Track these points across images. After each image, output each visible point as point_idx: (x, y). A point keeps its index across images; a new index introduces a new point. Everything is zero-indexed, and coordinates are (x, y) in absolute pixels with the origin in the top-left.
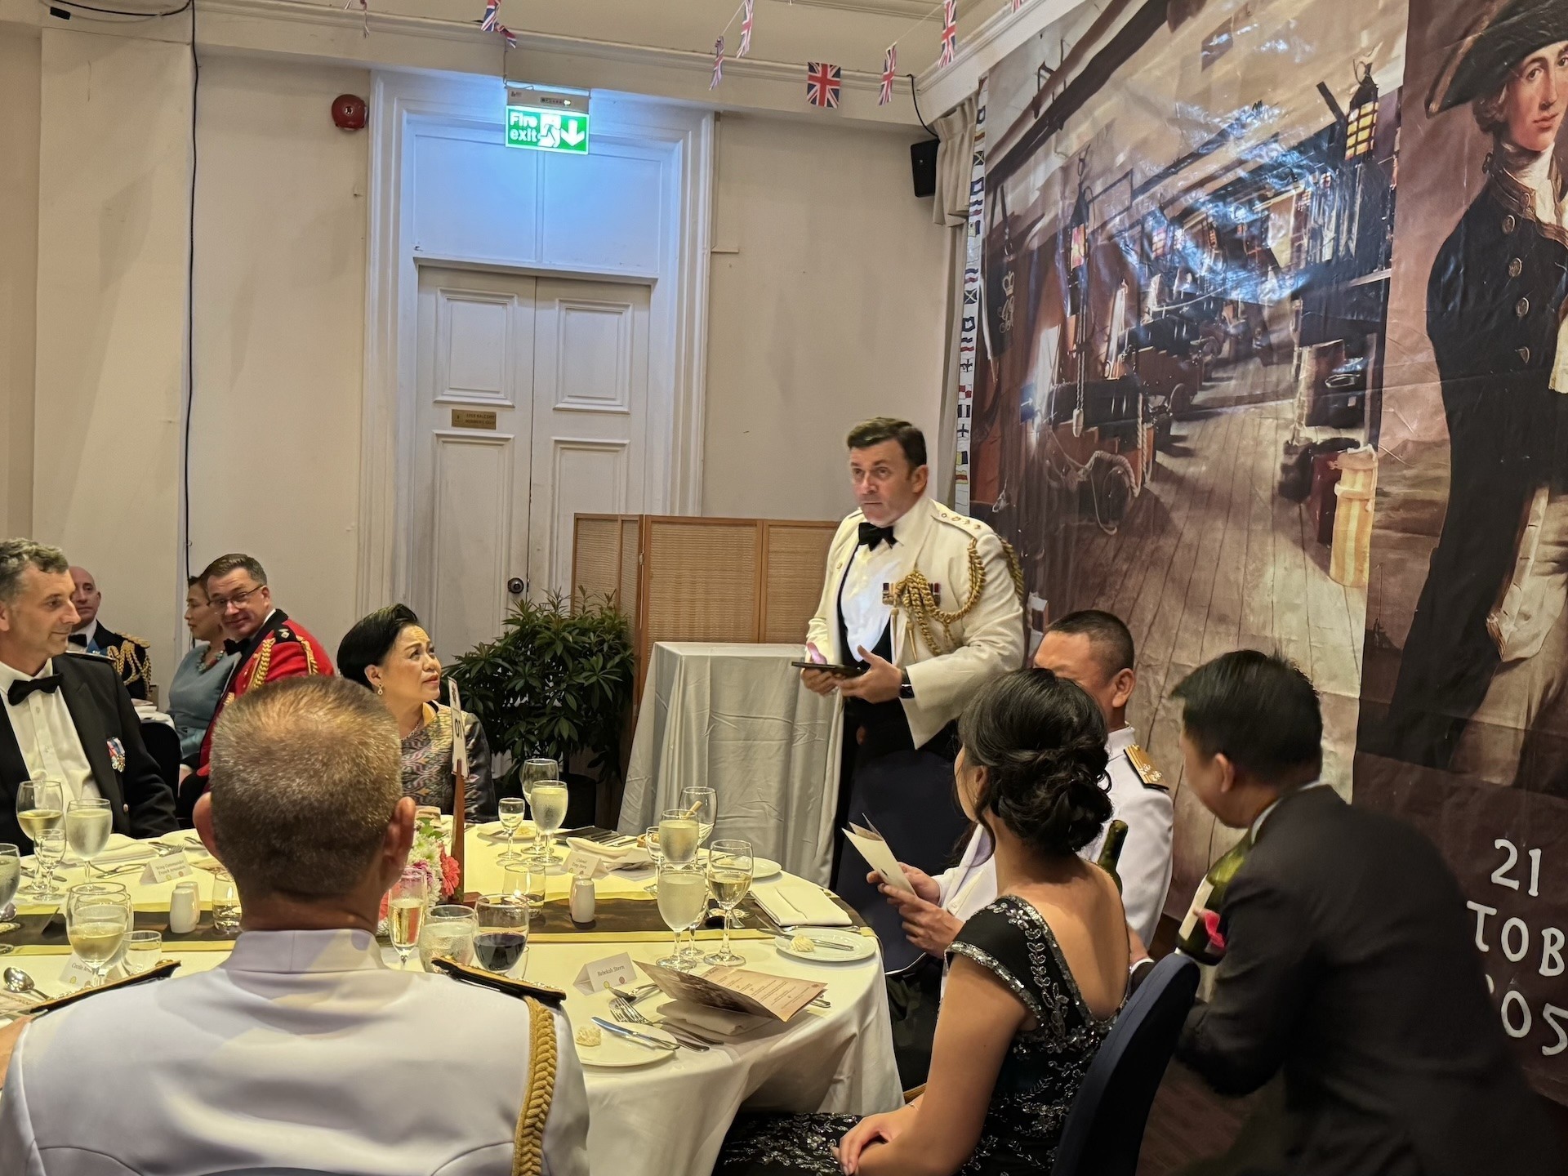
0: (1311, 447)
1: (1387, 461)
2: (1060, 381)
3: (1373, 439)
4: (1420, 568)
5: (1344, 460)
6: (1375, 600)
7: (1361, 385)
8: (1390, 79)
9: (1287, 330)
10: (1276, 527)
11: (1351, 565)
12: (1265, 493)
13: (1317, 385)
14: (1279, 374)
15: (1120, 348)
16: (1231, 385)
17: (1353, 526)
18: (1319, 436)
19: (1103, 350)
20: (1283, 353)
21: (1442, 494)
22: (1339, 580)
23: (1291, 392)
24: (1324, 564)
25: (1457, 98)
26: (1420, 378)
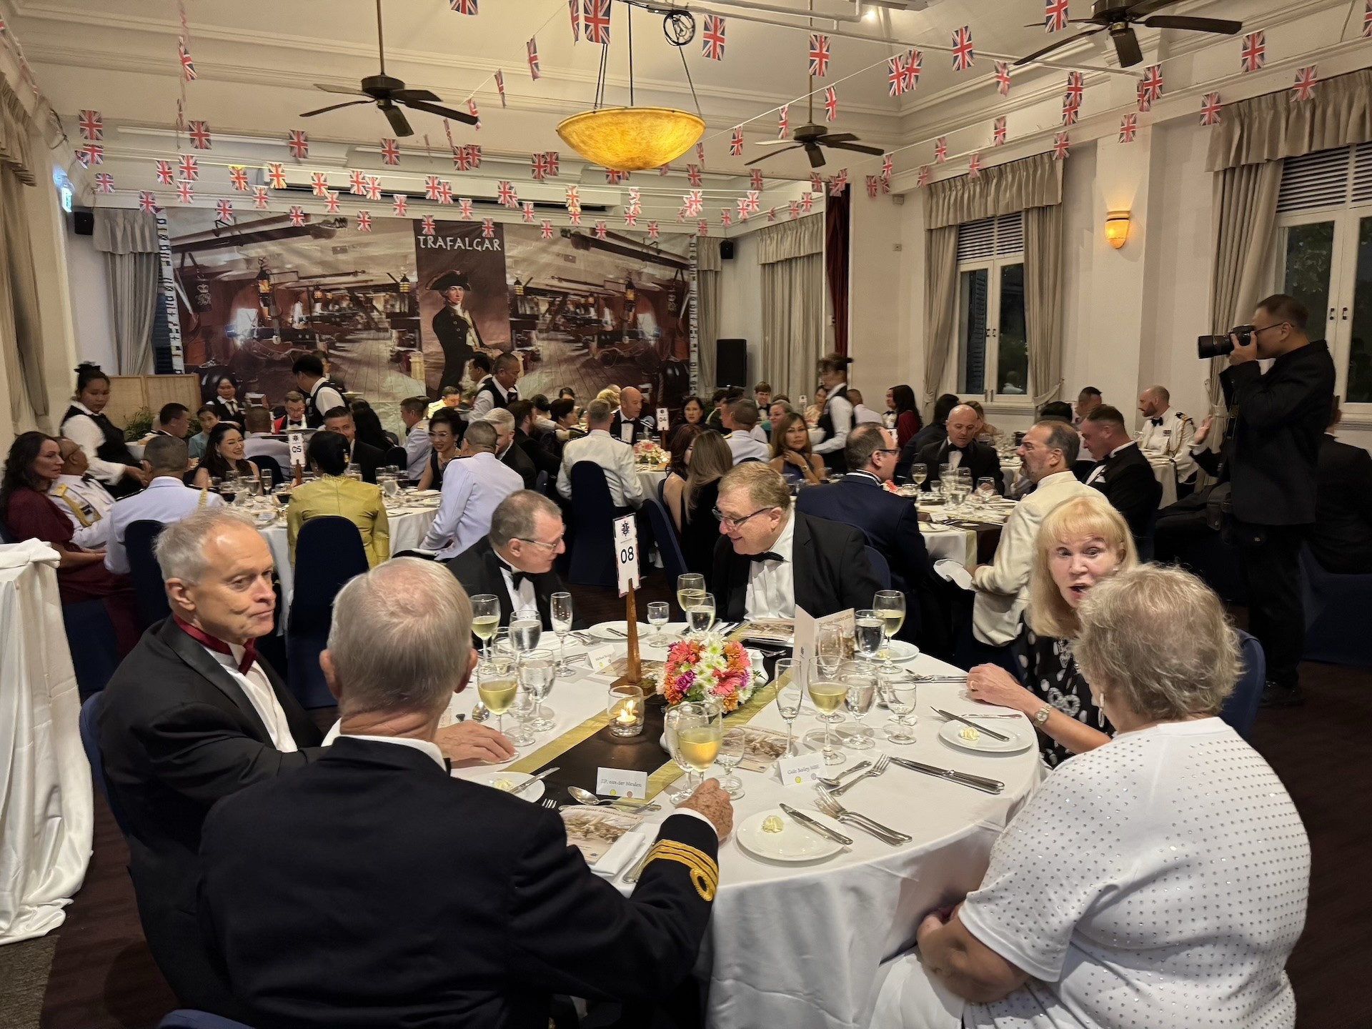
0: (399, 352)
1: (426, 355)
2: (259, 325)
3: (420, 350)
4: (439, 375)
5: (411, 354)
6: (427, 382)
7: (414, 340)
8: (413, 278)
9: (387, 325)
10: (390, 368)
11: (418, 376)
12: (385, 361)
13: (399, 338)
14: (388, 335)
15: (301, 320)
16: (364, 335)
17: (418, 368)
18: (402, 349)
19: (290, 320)
20: (386, 330)
21: (444, 361)
22: (415, 378)
23: (390, 338)
24: (410, 376)
25: (433, 288)
26: (433, 339)
